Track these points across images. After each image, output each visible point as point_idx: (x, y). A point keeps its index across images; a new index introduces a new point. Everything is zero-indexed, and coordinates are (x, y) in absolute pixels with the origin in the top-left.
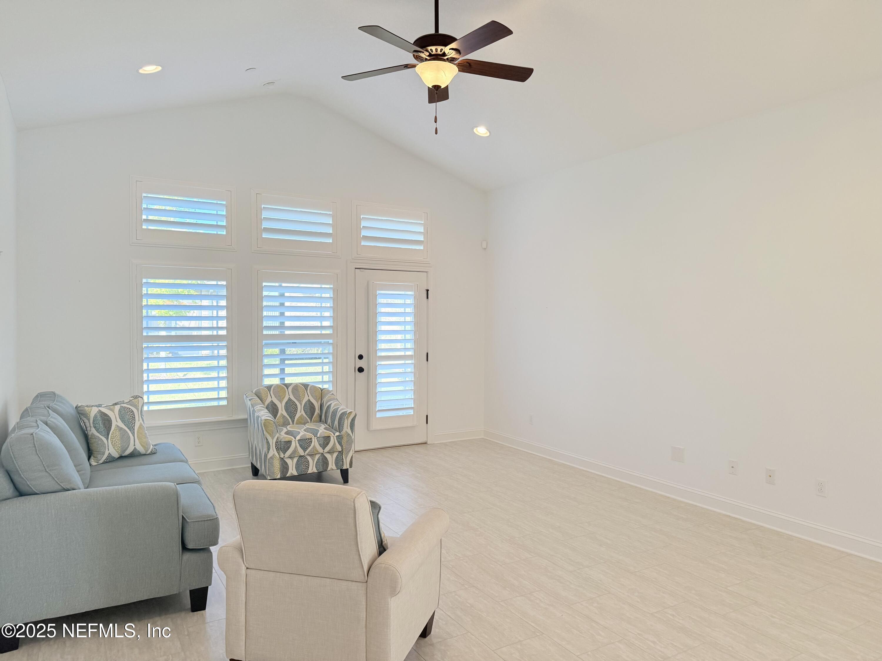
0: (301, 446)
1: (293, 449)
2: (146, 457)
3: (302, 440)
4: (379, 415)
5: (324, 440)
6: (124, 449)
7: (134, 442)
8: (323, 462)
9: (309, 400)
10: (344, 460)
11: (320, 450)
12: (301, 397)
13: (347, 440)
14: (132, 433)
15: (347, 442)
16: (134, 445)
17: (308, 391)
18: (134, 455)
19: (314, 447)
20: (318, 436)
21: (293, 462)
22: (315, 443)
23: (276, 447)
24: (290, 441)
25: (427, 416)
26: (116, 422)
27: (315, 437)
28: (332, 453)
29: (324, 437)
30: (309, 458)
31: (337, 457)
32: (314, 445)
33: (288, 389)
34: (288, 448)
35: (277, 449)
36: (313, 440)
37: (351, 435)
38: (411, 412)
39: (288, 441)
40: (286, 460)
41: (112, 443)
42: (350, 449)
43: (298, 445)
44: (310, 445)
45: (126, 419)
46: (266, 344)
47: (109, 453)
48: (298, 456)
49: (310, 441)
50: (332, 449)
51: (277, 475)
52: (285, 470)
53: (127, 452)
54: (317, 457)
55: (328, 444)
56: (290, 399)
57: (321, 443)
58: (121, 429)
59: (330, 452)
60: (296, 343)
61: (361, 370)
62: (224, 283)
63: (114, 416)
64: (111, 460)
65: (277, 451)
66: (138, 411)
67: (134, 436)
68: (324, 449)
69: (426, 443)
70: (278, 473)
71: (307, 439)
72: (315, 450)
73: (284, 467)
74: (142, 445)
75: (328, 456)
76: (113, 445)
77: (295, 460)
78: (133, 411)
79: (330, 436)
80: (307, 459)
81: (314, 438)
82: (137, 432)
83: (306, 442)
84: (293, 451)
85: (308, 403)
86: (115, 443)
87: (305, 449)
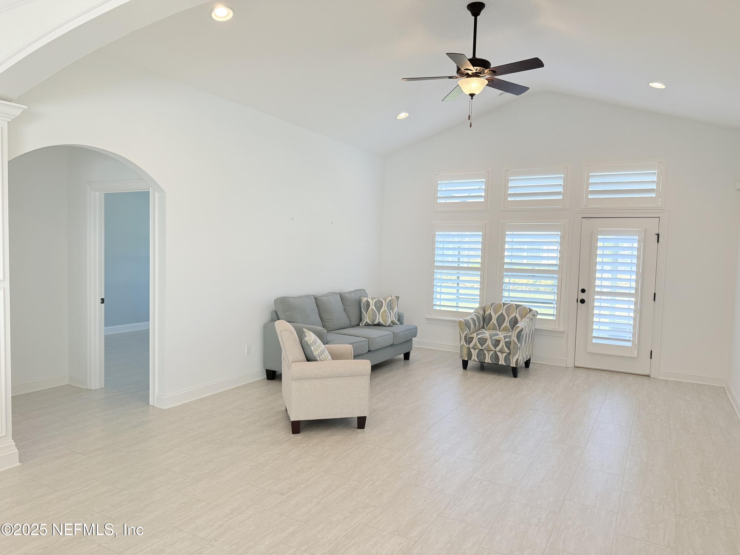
0: (479, 342)
1: (474, 343)
2: (386, 327)
3: (480, 338)
4: (594, 341)
5: (496, 342)
6: (374, 320)
7: (379, 318)
8: (496, 357)
9: (515, 317)
10: (511, 360)
11: (493, 348)
12: (510, 313)
13: (514, 346)
14: (378, 313)
15: (514, 347)
16: (379, 320)
17: (517, 310)
18: (379, 325)
19: (488, 345)
20: (493, 338)
21: (475, 352)
22: (489, 342)
23: (465, 339)
24: (473, 337)
25: (651, 351)
26: (372, 306)
27: (490, 338)
28: (503, 353)
29: (496, 340)
30: (486, 352)
31: (506, 356)
32: (488, 343)
33: (503, 306)
34: (471, 342)
35: (466, 341)
36: (488, 340)
37: (518, 343)
38: (629, 344)
39: (472, 337)
40: (471, 350)
41: (368, 316)
42: (515, 353)
43: (477, 341)
44: (485, 343)
45: (377, 306)
46: (505, 275)
47: (366, 321)
48: (479, 349)
49: (486, 341)
50: (501, 350)
51: (465, 358)
52: (470, 356)
53: (376, 322)
54: (492, 353)
55: (498, 345)
56: (502, 314)
57: (494, 343)
58: (373, 310)
59: (501, 351)
60: (535, 276)
61: (583, 301)
62: (481, 233)
63: (372, 303)
64: (367, 325)
65: (465, 342)
66: (385, 303)
67: (379, 315)
68: (495, 348)
69: (649, 376)
70: (466, 357)
71: (484, 339)
72: (489, 347)
73: (469, 354)
74: (383, 320)
75: (499, 354)
76: (368, 317)
77: (477, 351)
78: (382, 302)
79: (500, 340)
80: (484, 352)
81: (476, 338)
82: (382, 313)
83: (483, 341)
84: (474, 344)
85: (514, 318)
86: (369, 317)
87: (482, 346)
